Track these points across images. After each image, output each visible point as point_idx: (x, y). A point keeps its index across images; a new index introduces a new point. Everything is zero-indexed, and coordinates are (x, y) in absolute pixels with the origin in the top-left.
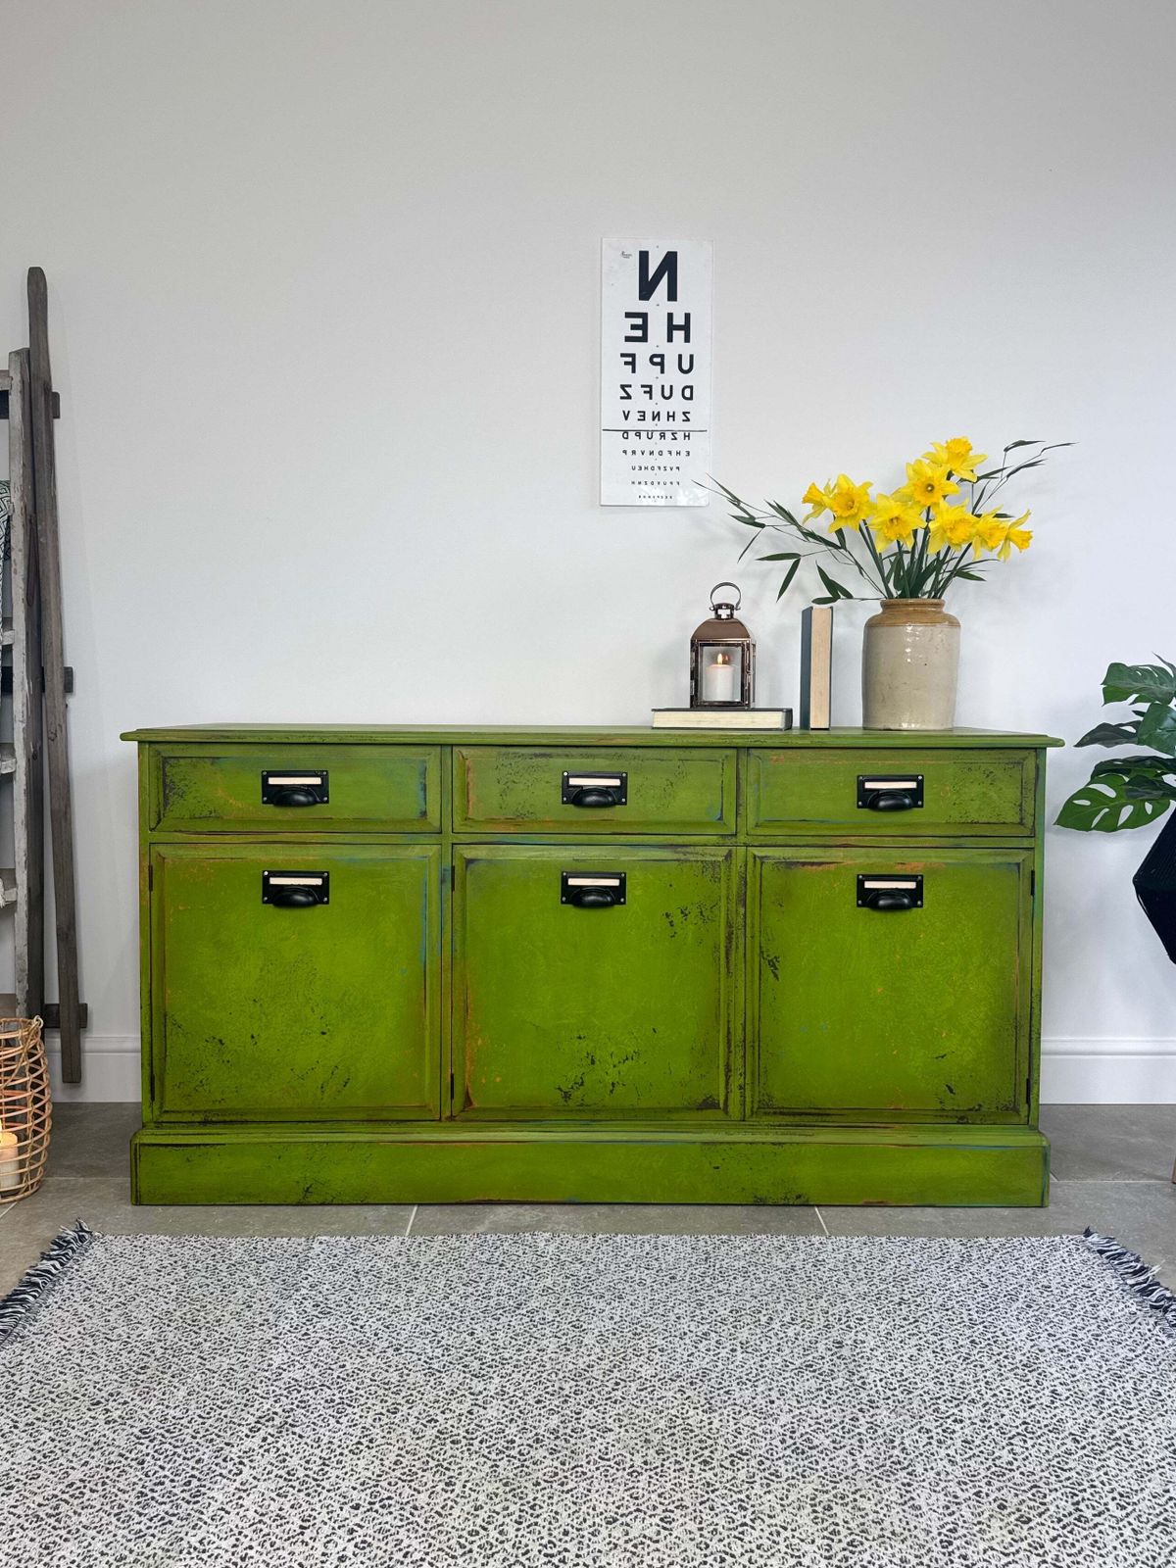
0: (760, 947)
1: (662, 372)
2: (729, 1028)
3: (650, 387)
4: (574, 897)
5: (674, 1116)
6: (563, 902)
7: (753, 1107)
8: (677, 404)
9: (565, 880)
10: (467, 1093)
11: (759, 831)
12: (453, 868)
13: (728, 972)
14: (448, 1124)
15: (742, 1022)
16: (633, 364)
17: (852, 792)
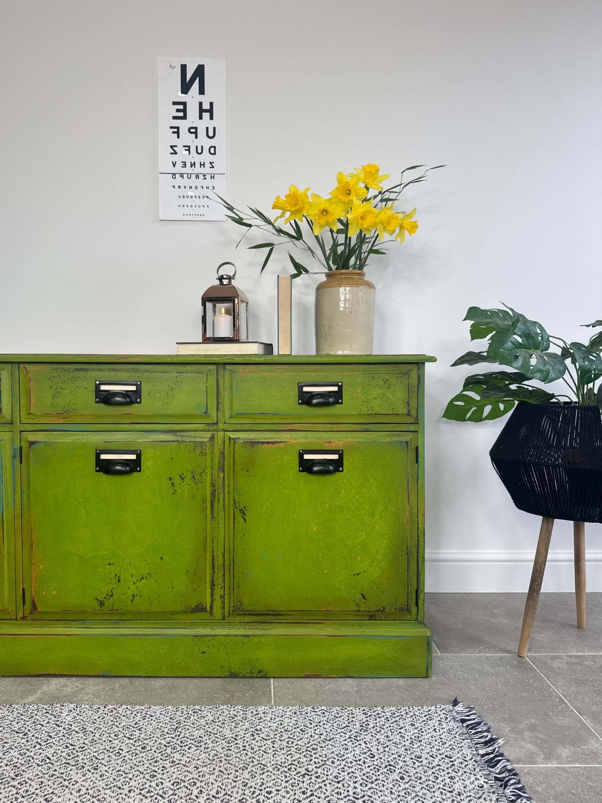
0: (234, 500)
1: (196, 137)
2: (213, 556)
3: (189, 147)
4: (105, 467)
5: (176, 617)
6: (96, 471)
7: (229, 610)
8: (206, 157)
9: (98, 456)
10: (34, 601)
11: (233, 421)
12: (21, 448)
13: (213, 517)
14: (21, 622)
15: (222, 551)
16: (178, 133)
17: (295, 394)
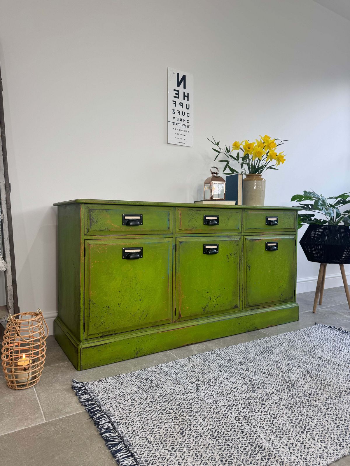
0: (247, 263)
1: (182, 108)
2: (240, 285)
3: (180, 111)
4: (207, 252)
6: (204, 253)
7: (245, 306)
9: (204, 247)
10: (180, 313)
11: (246, 232)
12: (176, 244)
13: (240, 270)
14: (174, 324)
15: (243, 283)
16: (175, 104)
17: (264, 221)
